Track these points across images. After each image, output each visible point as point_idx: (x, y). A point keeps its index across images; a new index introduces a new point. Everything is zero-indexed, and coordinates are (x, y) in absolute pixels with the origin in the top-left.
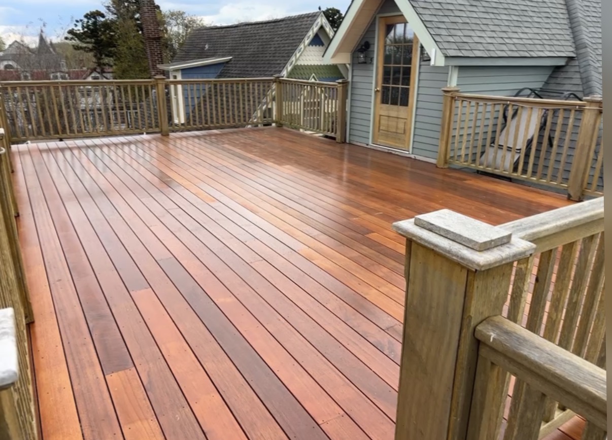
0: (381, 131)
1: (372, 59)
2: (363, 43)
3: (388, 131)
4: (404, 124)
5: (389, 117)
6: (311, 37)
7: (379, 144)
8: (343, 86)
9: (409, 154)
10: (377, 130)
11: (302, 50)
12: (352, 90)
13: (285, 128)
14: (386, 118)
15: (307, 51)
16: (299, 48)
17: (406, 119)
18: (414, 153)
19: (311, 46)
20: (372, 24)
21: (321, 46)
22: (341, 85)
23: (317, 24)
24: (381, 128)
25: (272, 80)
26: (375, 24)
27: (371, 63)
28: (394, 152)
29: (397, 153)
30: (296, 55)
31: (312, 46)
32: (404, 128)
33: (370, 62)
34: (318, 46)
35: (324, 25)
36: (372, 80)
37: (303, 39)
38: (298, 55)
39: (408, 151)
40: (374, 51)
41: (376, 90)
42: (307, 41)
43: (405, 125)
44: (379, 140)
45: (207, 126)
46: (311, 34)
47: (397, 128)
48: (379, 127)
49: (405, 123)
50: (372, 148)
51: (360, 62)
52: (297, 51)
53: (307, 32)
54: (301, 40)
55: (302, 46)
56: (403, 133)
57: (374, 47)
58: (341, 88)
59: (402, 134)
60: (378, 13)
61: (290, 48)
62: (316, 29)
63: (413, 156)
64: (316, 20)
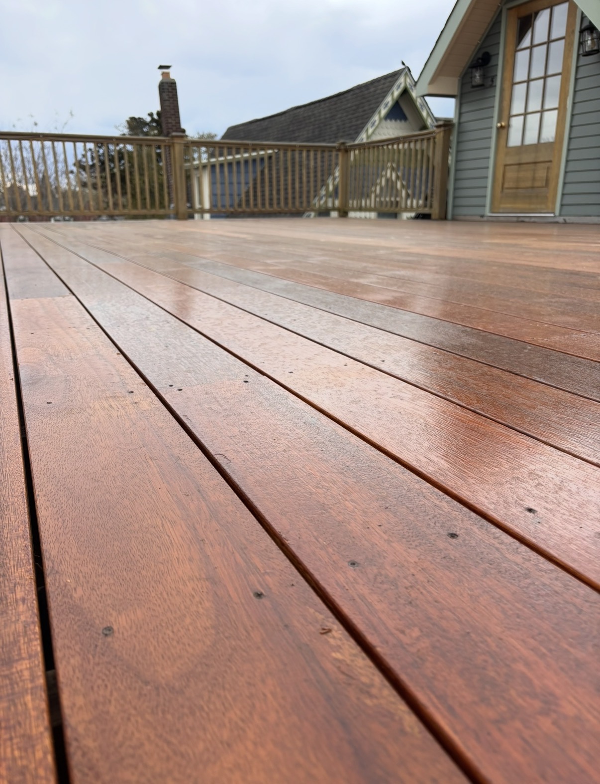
0: (506, 191)
1: (493, 79)
2: (480, 55)
3: (517, 188)
4: (546, 171)
5: (520, 164)
6: (390, 104)
7: (501, 211)
8: (445, 131)
9: (555, 217)
10: (499, 189)
11: (377, 123)
12: (458, 136)
13: (352, 214)
14: (516, 167)
15: (382, 128)
16: (372, 120)
17: (550, 161)
18: (563, 213)
19: (388, 121)
20: (494, 24)
21: (403, 122)
22: (442, 129)
23: (399, 87)
24: (506, 185)
25: (334, 147)
26: (500, 22)
27: (493, 86)
28: (527, 220)
29: (533, 220)
30: (367, 131)
31: (391, 120)
32: (547, 177)
33: (490, 83)
34: (398, 121)
35: (408, 86)
36: (493, 112)
37: (378, 107)
38: (370, 131)
39: (554, 213)
40: (497, 65)
41: (499, 125)
42: (384, 111)
43: (547, 173)
44: (502, 206)
45: (240, 210)
46: (389, 100)
47: (534, 179)
48: (503, 184)
49: (548, 168)
50: (490, 219)
51: (474, 84)
52: (369, 125)
53: (384, 97)
54: (373, 110)
55: (376, 118)
56: (544, 185)
57: (497, 60)
58: (442, 134)
59: (542, 187)
60: (505, 4)
61: (359, 122)
62: (396, 93)
63: (561, 219)
64: (396, 80)
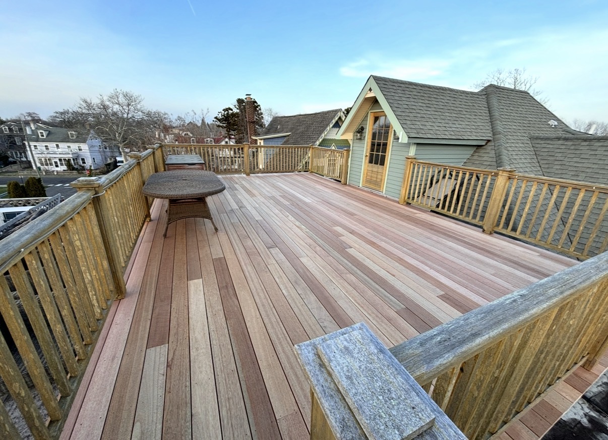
1: (365, 137)
2: (360, 127)
3: (371, 180)
4: (381, 176)
5: (373, 171)
6: (334, 123)
9: (383, 194)
10: (365, 178)
11: (328, 130)
12: (352, 154)
14: (371, 172)
15: (331, 131)
16: (326, 129)
17: (383, 173)
18: (386, 194)
19: (333, 128)
20: (366, 116)
21: (337, 128)
22: (346, 151)
23: (338, 116)
24: (368, 177)
25: (308, 147)
26: (368, 116)
28: (374, 192)
29: (376, 193)
30: (324, 133)
32: (381, 178)
33: (363, 138)
35: (342, 116)
36: (364, 149)
38: (326, 133)
39: (383, 192)
40: (366, 132)
41: (366, 155)
42: (331, 126)
44: (366, 185)
46: (334, 121)
47: (377, 178)
50: (362, 188)
51: (358, 138)
52: (325, 131)
53: (332, 120)
54: (328, 125)
55: (328, 128)
57: (366, 130)
58: (346, 153)
59: (379, 182)
60: (370, 110)
61: (322, 129)
62: (337, 119)
63: (385, 196)
64: (337, 113)
